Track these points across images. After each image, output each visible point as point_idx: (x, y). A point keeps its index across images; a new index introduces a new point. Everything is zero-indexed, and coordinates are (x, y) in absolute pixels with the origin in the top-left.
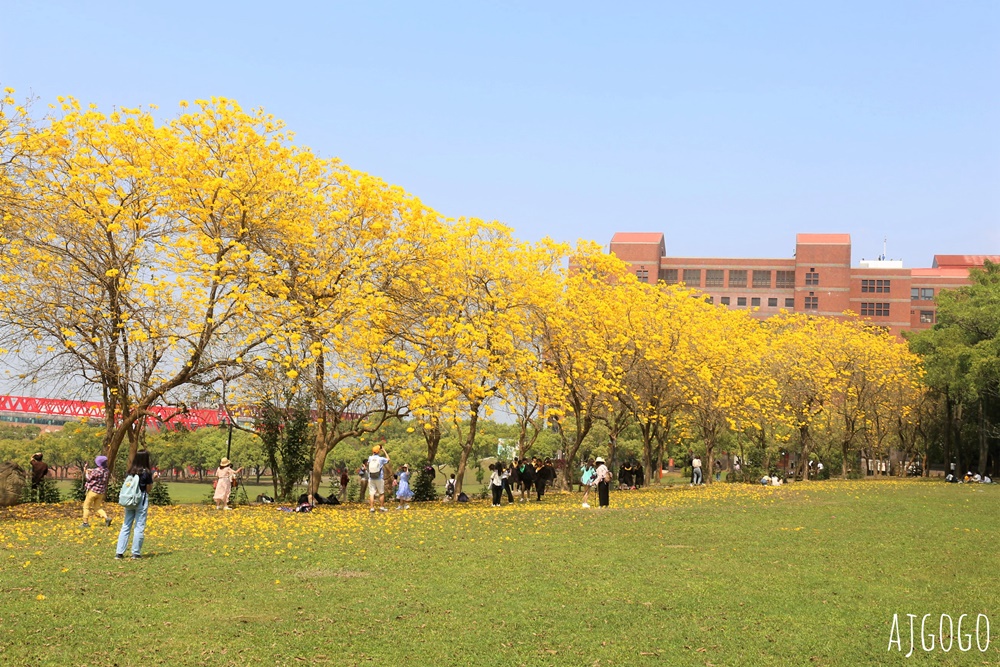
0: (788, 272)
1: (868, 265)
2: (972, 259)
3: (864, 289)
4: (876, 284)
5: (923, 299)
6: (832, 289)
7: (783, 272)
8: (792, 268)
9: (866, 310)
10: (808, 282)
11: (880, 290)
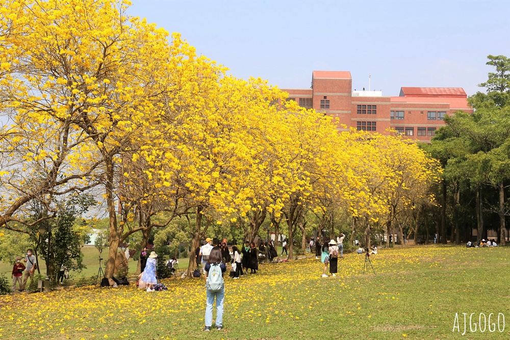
0: (307, 99)
1: (358, 94)
2: (426, 90)
3: (359, 112)
4: (367, 108)
5: (397, 118)
6: (339, 112)
7: (304, 99)
8: (310, 96)
9: (361, 126)
10: (322, 106)
11: (370, 112)
